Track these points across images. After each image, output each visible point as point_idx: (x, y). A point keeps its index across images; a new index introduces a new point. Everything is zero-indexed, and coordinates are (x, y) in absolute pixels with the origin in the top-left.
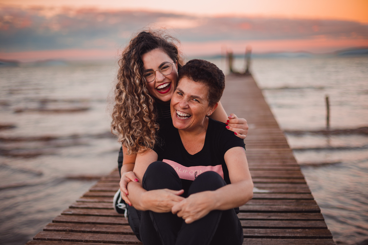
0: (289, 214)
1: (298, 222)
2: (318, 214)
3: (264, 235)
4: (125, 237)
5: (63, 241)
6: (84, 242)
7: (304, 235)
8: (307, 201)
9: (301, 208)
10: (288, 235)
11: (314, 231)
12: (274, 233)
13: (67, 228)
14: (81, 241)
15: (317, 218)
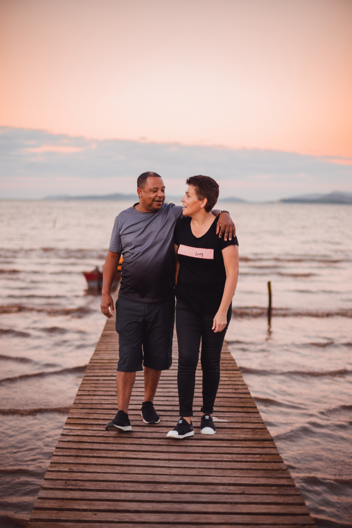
0: (248, 442)
1: (256, 449)
2: (271, 442)
3: (231, 460)
4: (124, 461)
5: (75, 464)
6: (93, 465)
7: (262, 460)
8: (261, 430)
9: (257, 437)
10: (249, 460)
11: (269, 457)
12: (239, 458)
13: (72, 454)
14: (90, 464)
15: (271, 445)
